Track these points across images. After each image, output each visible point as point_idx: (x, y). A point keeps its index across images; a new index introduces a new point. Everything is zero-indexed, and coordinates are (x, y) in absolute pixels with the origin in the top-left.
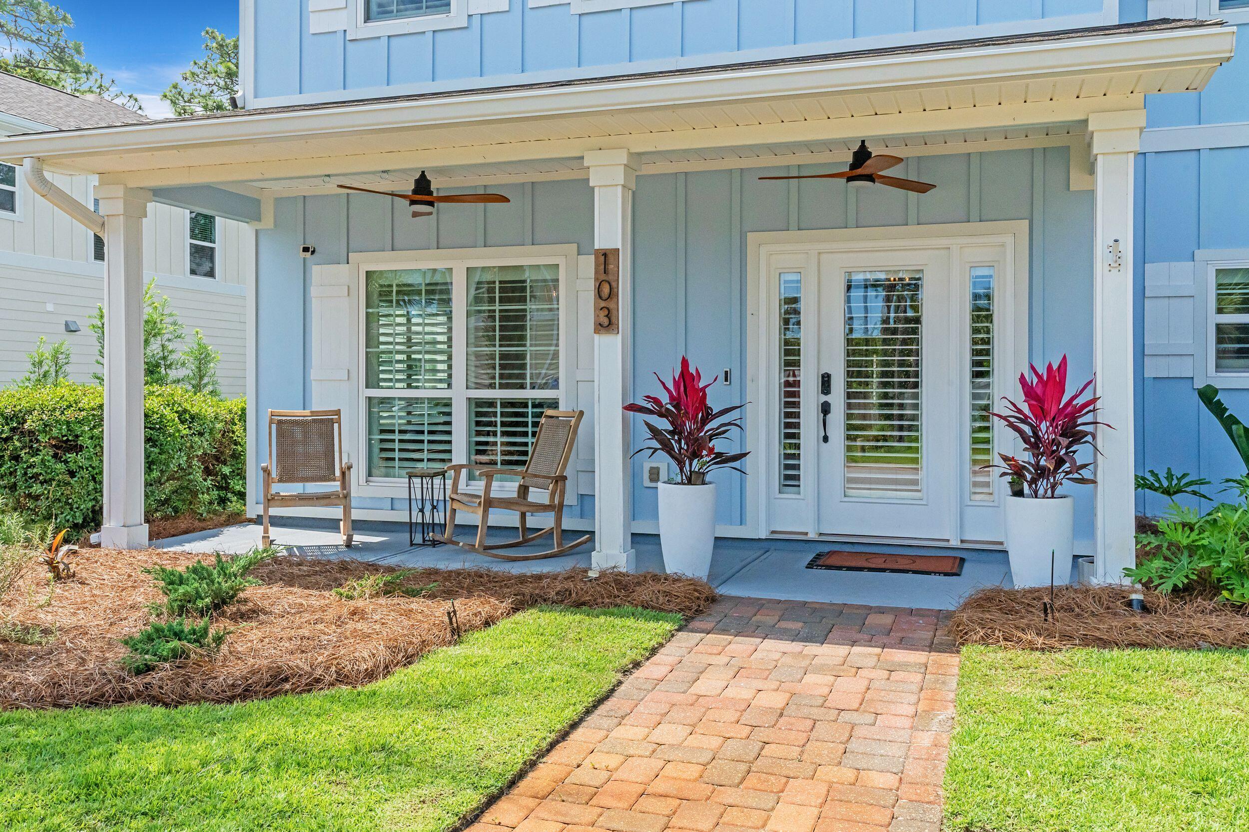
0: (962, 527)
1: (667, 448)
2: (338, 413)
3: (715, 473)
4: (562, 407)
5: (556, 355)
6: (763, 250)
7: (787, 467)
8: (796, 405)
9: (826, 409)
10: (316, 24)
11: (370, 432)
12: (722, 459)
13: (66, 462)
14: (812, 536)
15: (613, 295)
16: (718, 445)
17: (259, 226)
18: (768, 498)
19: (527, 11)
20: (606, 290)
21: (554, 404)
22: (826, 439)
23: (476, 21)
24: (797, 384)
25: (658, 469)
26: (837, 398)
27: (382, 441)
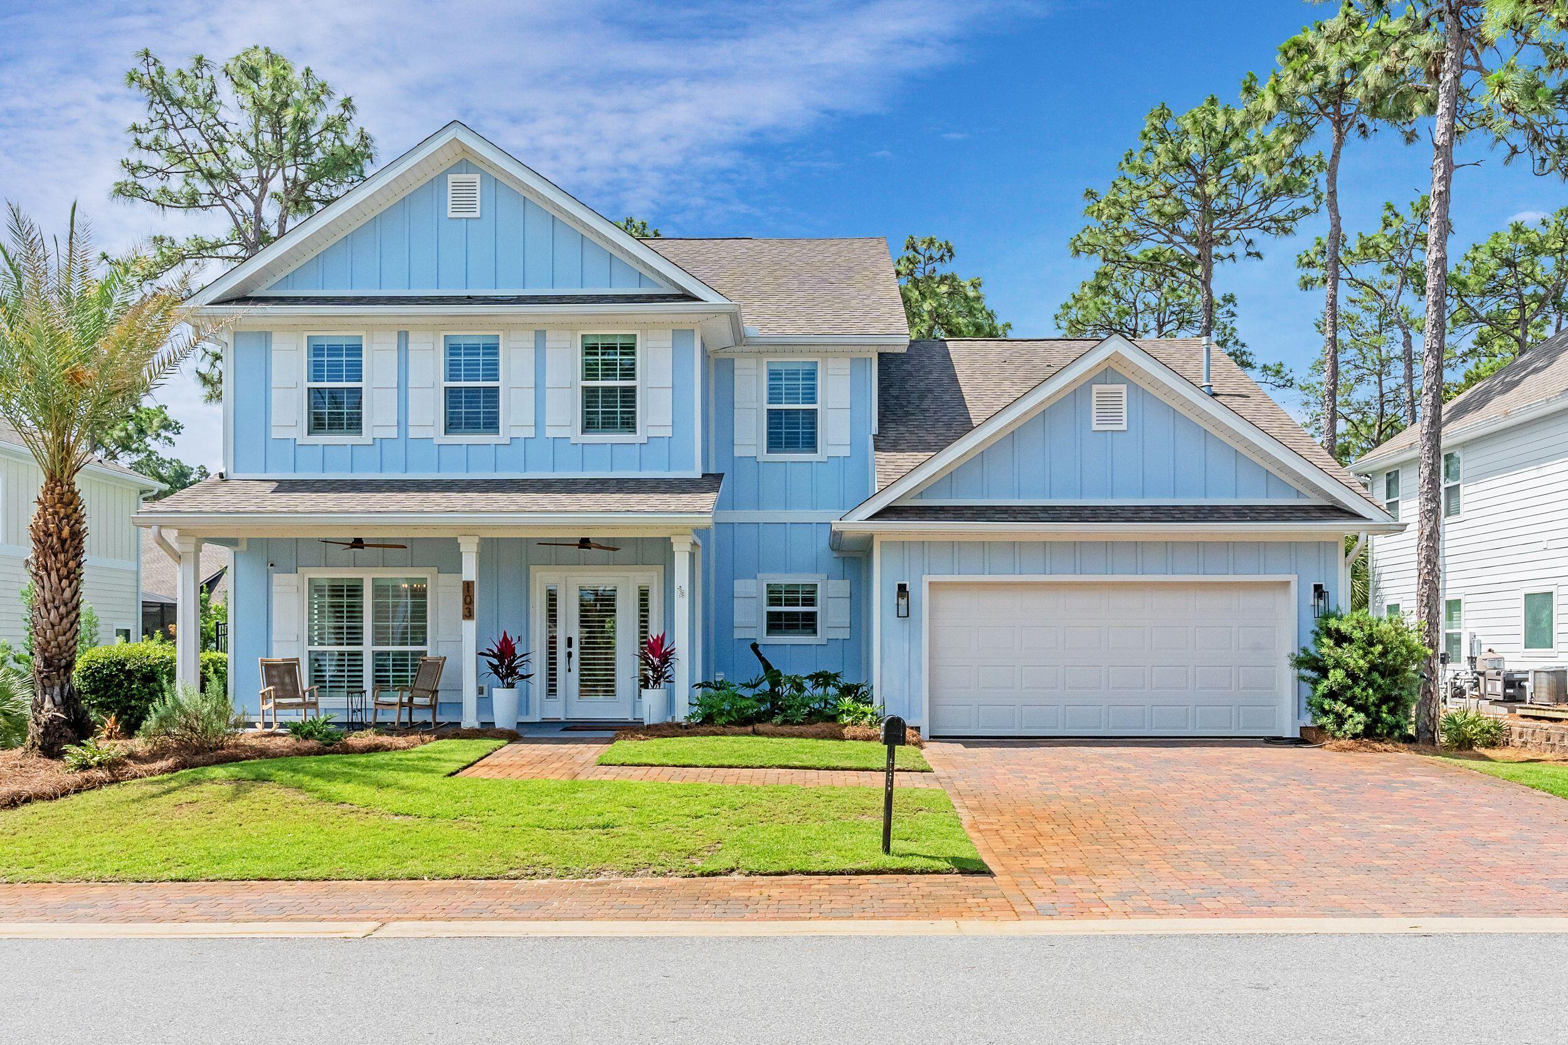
0: (634, 711)
1: (497, 672)
2: (297, 659)
3: (519, 683)
4: (429, 655)
5: (425, 627)
6: (538, 575)
7: (550, 685)
8: (555, 648)
9: (570, 655)
10: (275, 434)
11: (310, 672)
12: (522, 677)
13: (148, 688)
14: (563, 719)
15: (471, 602)
16: (521, 671)
17: (236, 549)
18: (541, 700)
19: (408, 441)
20: (468, 600)
21: (424, 653)
22: (570, 670)
23: (378, 442)
24: (555, 637)
25: (483, 688)
26: (575, 649)
27: (316, 676)
